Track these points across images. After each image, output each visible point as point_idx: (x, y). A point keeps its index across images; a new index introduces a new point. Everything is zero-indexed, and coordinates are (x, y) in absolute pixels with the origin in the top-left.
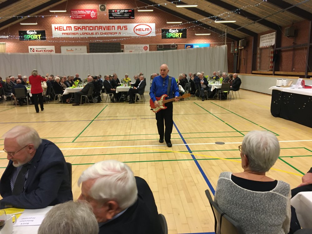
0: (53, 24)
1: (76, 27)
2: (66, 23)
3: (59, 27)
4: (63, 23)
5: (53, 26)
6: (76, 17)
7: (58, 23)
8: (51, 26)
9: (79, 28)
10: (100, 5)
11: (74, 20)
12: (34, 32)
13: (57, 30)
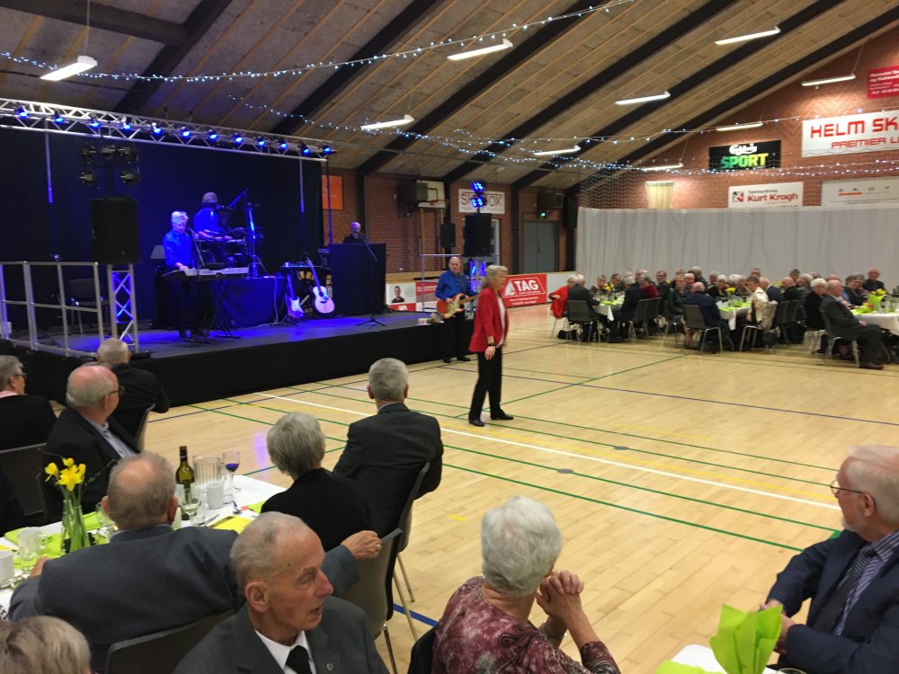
0: (807, 119)
1: (881, 120)
2: (848, 114)
3: (826, 126)
4: (840, 115)
5: (807, 126)
6: (884, 91)
7: (825, 116)
8: (800, 127)
9: (889, 123)
11: (877, 100)
12: (749, 149)
13: (816, 135)
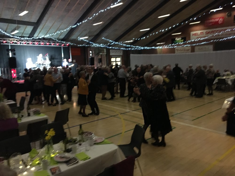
1: (207, 32)
2: (200, 30)
5: (192, 33)
7: (195, 31)
10: (227, 13)
13: (193, 36)
